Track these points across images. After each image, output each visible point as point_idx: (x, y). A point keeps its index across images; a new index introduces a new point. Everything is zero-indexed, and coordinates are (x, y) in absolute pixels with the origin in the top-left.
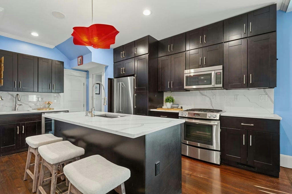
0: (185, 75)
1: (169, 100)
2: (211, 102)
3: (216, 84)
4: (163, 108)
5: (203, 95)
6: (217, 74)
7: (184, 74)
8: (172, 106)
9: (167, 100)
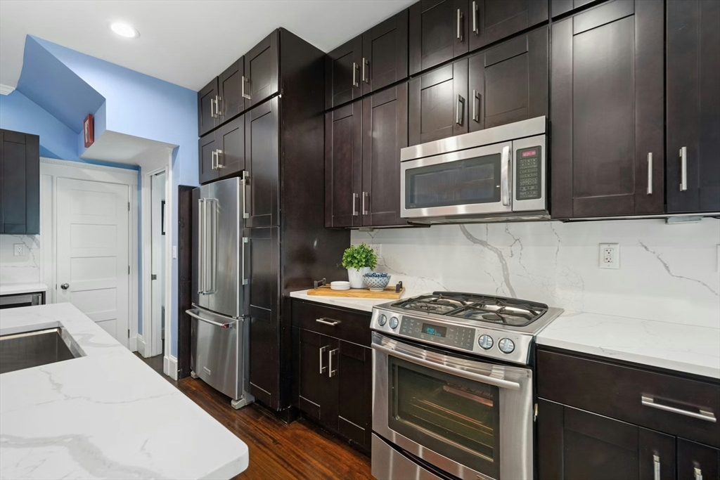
0: (404, 167)
1: (355, 258)
2: (505, 268)
3: (518, 198)
4: (332, 288)
5: (475, 240)
6: (525, 155)
7: (399, 162)
8: (364, 283)
9: (349, 260)
